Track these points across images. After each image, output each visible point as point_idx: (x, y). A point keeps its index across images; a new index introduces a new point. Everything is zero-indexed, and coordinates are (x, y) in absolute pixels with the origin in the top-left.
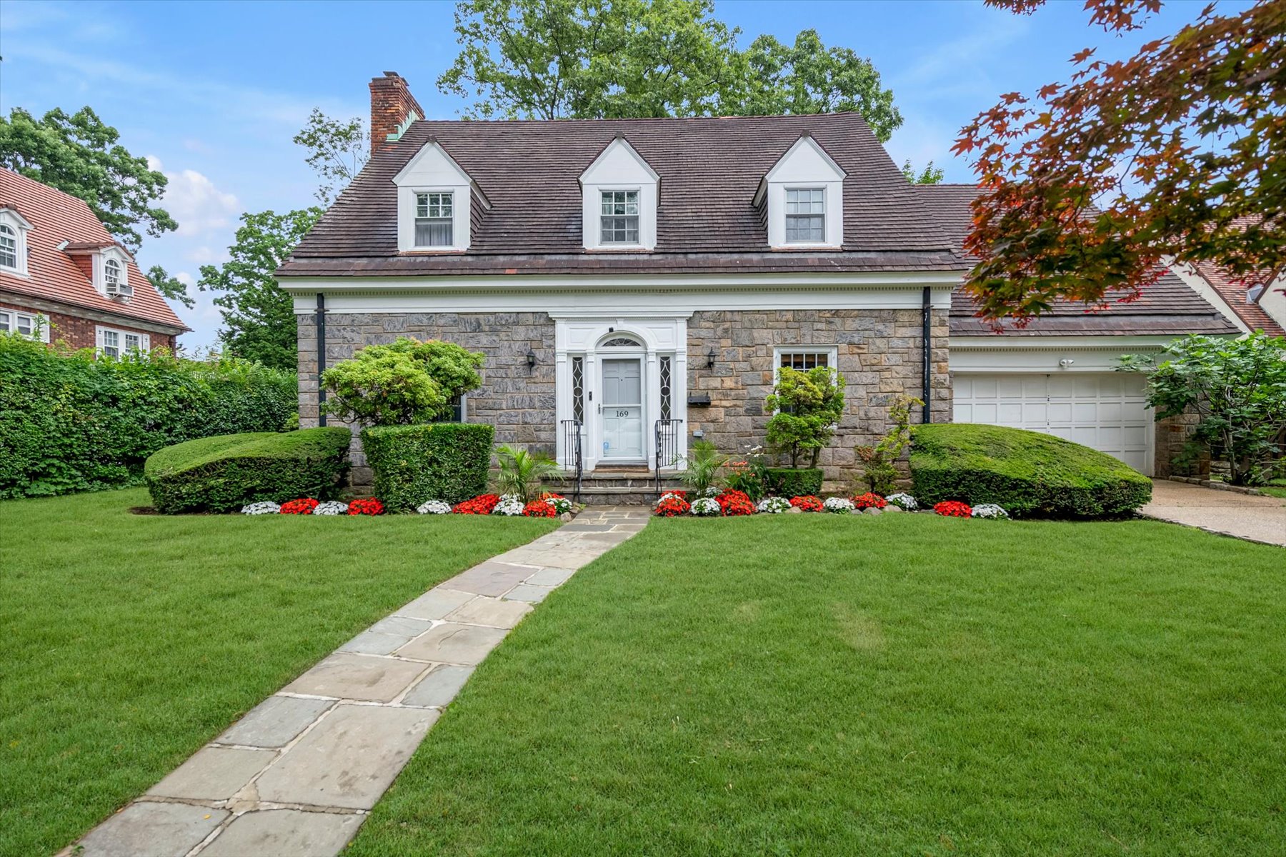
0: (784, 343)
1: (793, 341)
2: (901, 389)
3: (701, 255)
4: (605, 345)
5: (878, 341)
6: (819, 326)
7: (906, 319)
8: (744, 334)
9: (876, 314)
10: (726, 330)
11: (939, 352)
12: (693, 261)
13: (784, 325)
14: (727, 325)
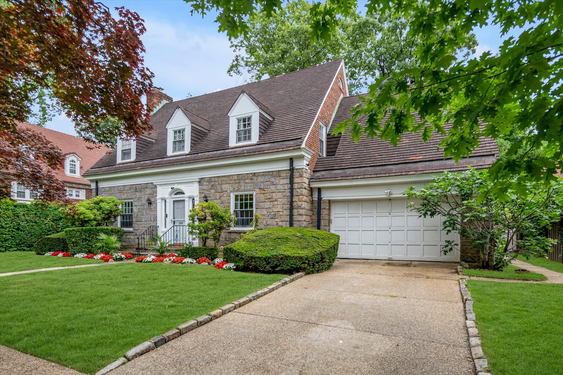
0: (234, 191)
1: (237, 189)
2: (282, 210)
3: (203, 154)
4: (176, 194)
5: (271, 187)
6: (247, 181)
7: (284, 175)
8: (219, 187)
9: (271, 173)
10: (212, 186)
11: (299, 190)
12: (200, 156)
13: (234, 182)
14: (213, 183)
